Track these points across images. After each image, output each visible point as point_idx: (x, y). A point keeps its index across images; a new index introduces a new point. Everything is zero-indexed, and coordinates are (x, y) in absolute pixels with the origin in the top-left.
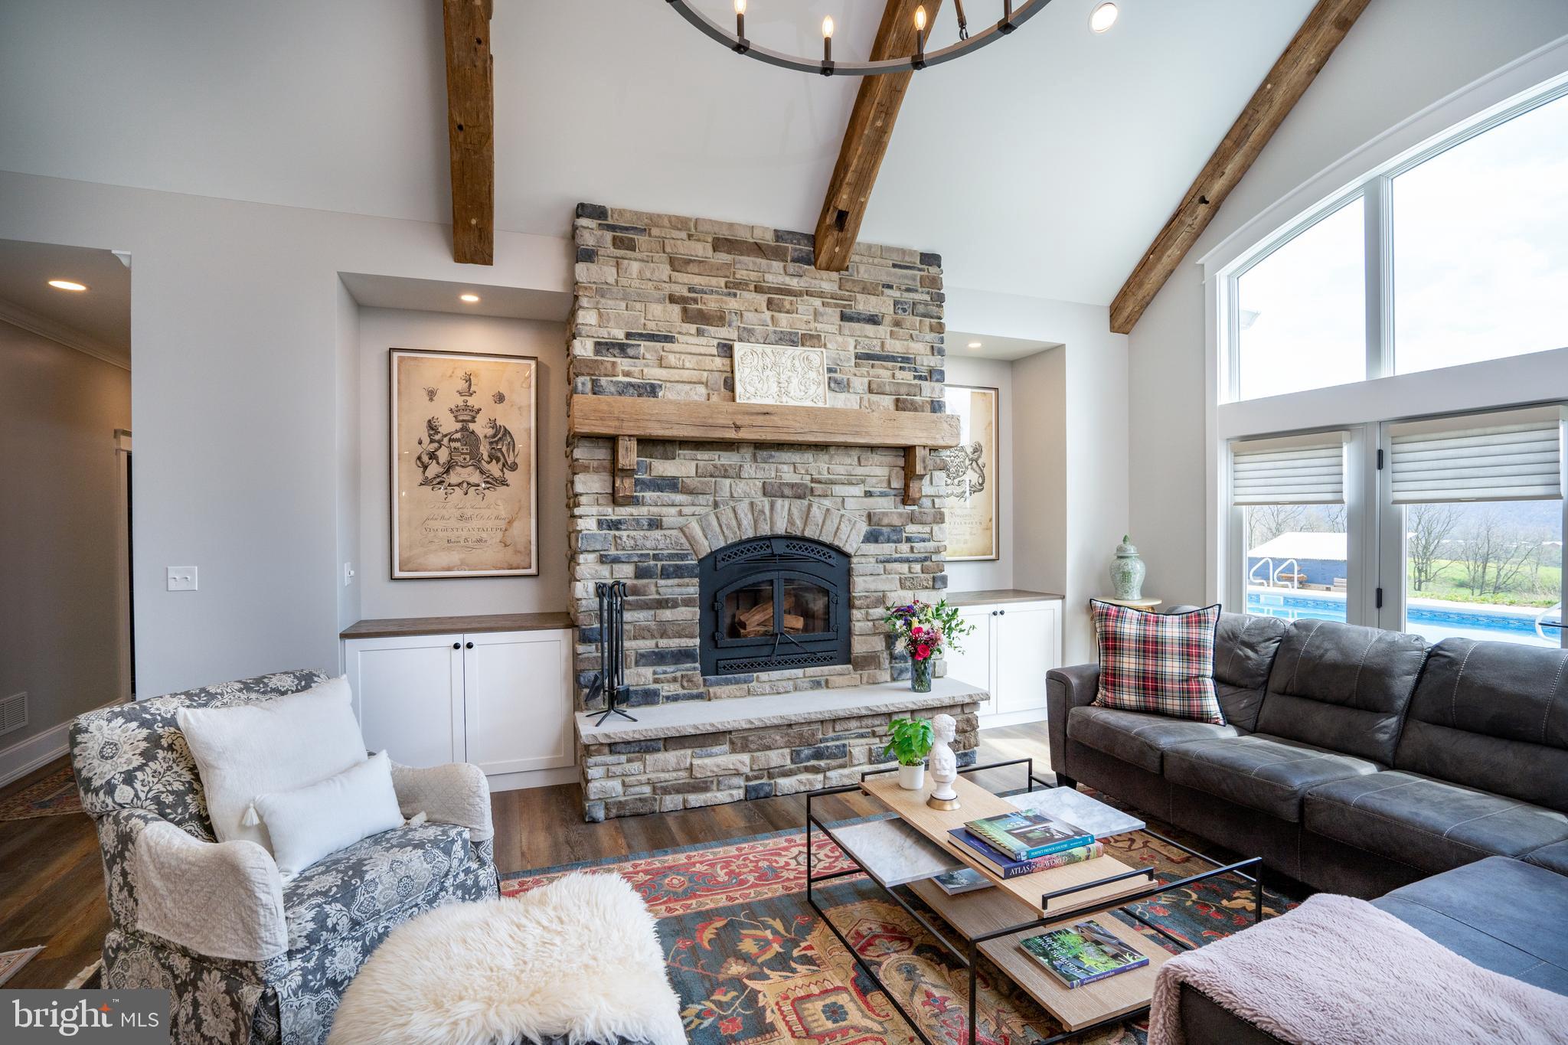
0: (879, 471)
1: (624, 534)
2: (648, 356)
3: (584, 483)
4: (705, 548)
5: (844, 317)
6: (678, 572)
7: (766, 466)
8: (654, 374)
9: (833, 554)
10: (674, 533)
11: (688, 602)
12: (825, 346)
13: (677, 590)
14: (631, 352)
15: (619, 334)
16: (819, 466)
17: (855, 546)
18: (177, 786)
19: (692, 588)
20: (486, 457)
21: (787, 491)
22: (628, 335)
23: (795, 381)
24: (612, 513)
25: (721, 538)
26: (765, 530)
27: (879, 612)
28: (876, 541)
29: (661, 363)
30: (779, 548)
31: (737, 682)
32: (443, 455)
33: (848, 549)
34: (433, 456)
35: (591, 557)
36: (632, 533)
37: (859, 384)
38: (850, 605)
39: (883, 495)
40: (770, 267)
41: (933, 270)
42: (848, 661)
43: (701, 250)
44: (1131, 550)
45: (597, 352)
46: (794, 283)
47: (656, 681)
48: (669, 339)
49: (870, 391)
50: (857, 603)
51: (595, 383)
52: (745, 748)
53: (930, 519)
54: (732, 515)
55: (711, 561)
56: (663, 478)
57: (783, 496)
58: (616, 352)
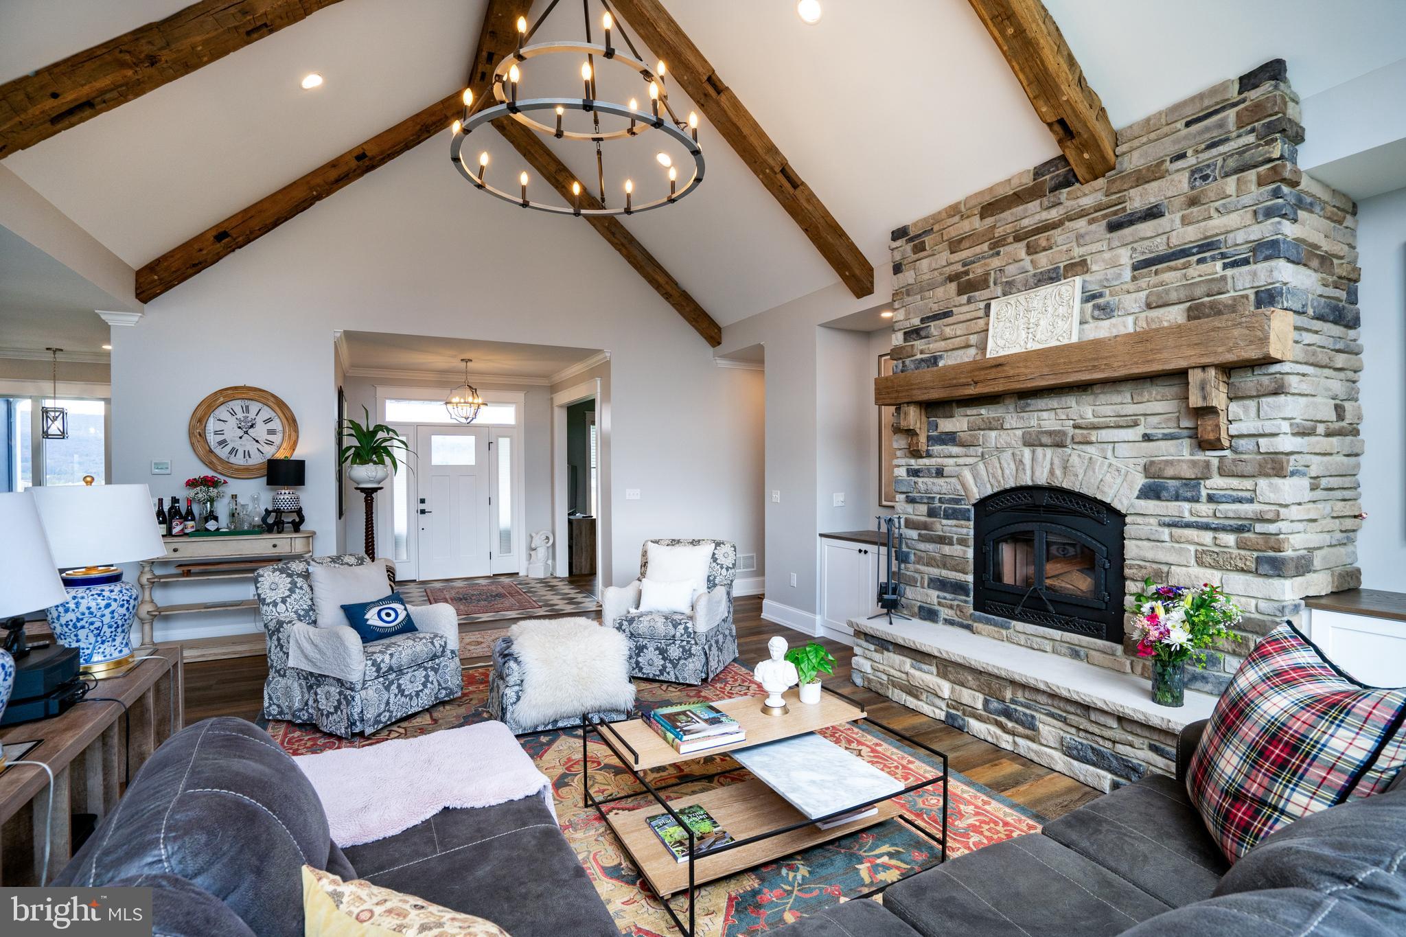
0: (1162, 407)
1: (920, 480)
2: (935, 333)
4: (977, 496)
5: (1111, 227)
6: (955, 515)
7: (1027, 415)
8: (936, 347)
9: (1103, 510)
10: (953, 480)
11: (963, 542)
12: (1088, 270)
13: (954, 529)
14: (923, 333)
15: (916, 321)
16: (1085, 409)
17: (1125, 502)
19: (967, 529)
21: (1048, 440)
23: (1045, 320)
24: (915, 463)
25: (988, 486)
26: (1027, 481)
28: (1158, 497)
29: (942, 337)
30: (1041, 499)
31: (996, 625)
36: (925, 480)
37: (1133, 302)
39: (1167, 437)
42: (1118, 640)
43: (976, 223)
45: (905, 340)
46: (1054, 214)
47: (939, 604)
48: (947, 314)
49: (1150, 306)
50: (1131, 573)
51: (904, 365)
52: (946, 677)
53: (1252, 470)
54: (997, 465)
55: (981, 508)
56: (947, 433)
57: (1042, 445)
58: (915, 336)
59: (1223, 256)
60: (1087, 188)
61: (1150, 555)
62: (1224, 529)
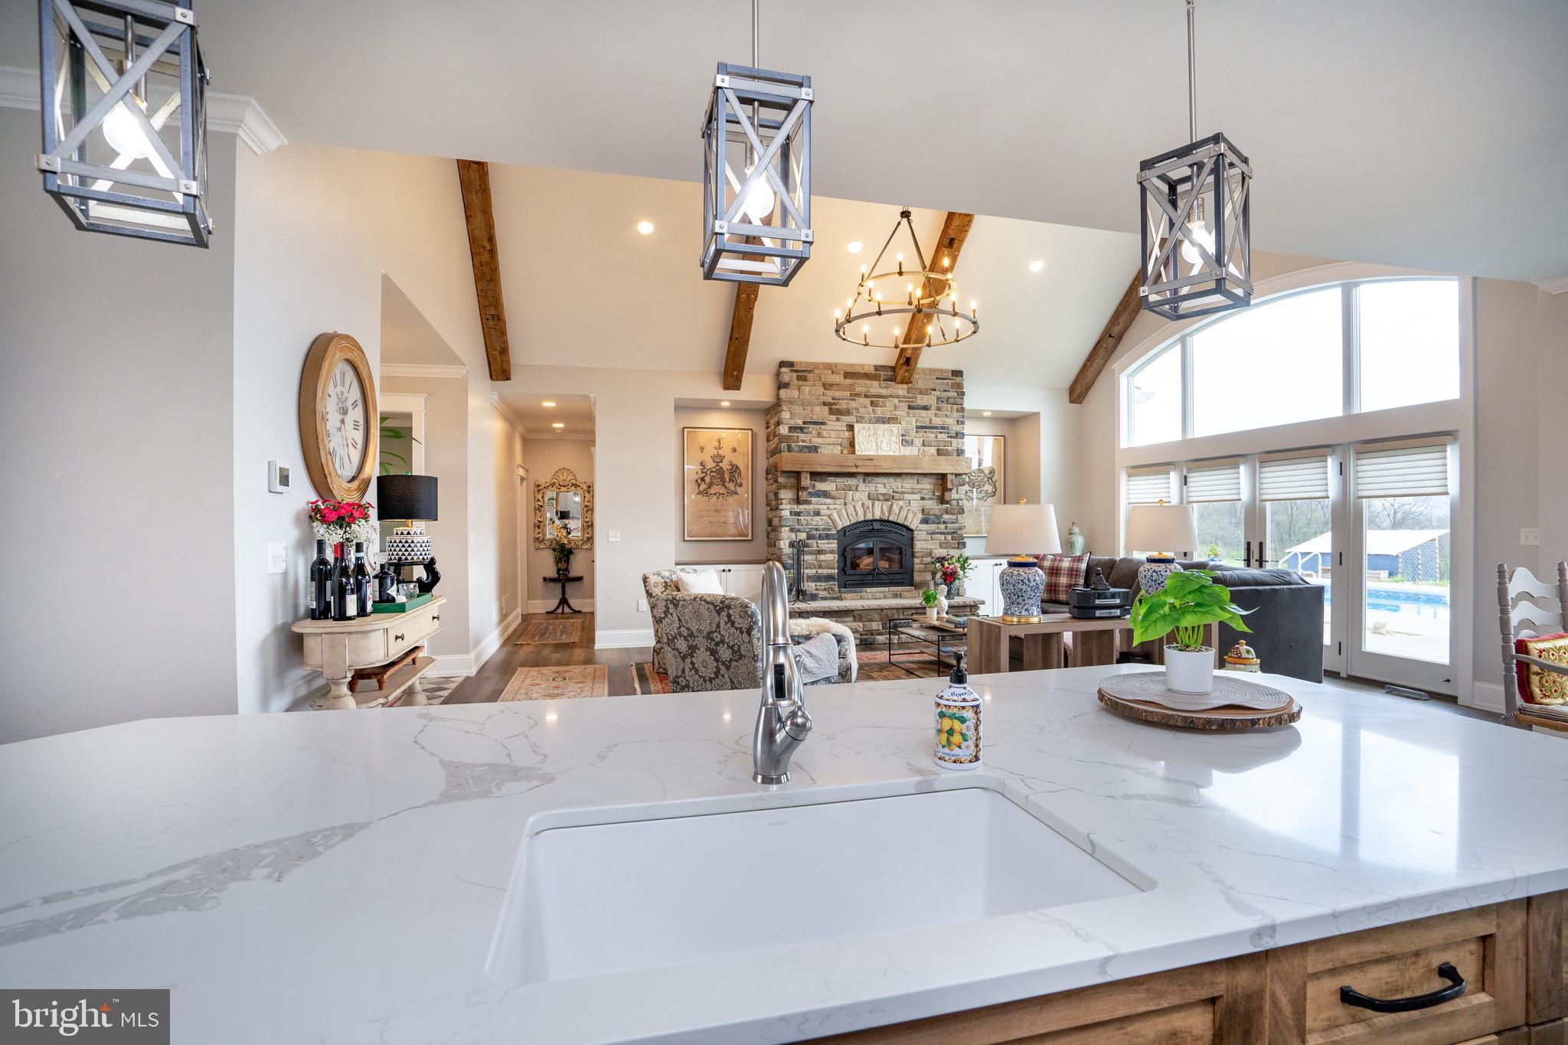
0: (927, 485)
1: (802, 518)
2: (813, 432)
3: (785, 494)
4: (840, 526)
5: (910, 408)
6: (828, 537)
7: (870, 485)
8: (816, 441)
9: (904, 529)
10: (825, 518)
11: (832, 552)
12: (900, 423)
13: (827, 545)
14: (805, 431)
15: (800, 422)
16: (897, 484)
17: (916, 525)
19: (834, 545)
20: (727, 480)
21: (881, 497)
22: (804, 423)
23: (885, 442)
24: (796, 508)
25: (848, 520)
26: (869, 517)
27: (929, 559)
28: (927, 523)
29: (819, 435)
30: (877, 526)
31: (855, 592)
32: (708, 479)
33: (912, 527)
34: (703, 479)
35: (787, 529)
36: (806, 518)
37: (918, 442)
38: (913, 555)
39: (930, 499)
40: (872, 384)
41: (958, 379)
42: (912, 585)
43: (838, 379)
44: (1076, 530)
45: (790, 432)
46: (884, 392)
47: (816, 589)
48: (823, 423)
49: (924, 445)
50: (916, 554)
51: (789, 447)
52: (860, 620)
53: (956, 512)
54: (853, 509)
55: (842, 533)
56: (821, 491)
57: (878, 500)
58: (799, 431)
59: (948, 433)
60: (900, 386)
61: (925, 547)
62: (948, 534)
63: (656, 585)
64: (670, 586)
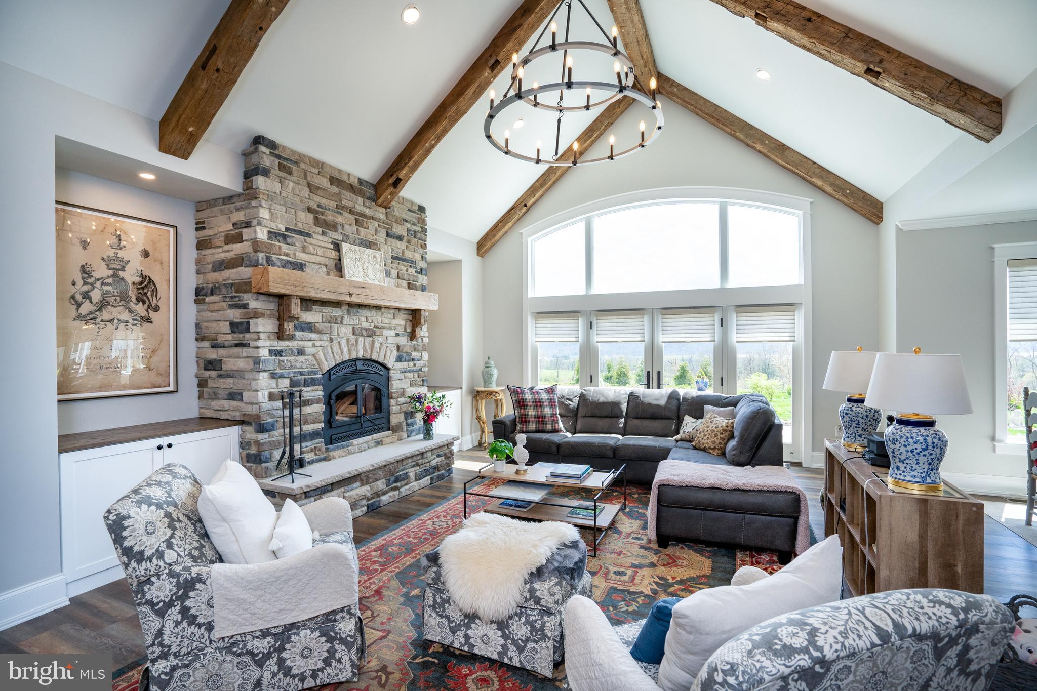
0: (401, 322)
1: (285, 358)
2: (297, 244)
3: (263, 325)
4: (326, 368)
5: (388, 235)
6: (313, 382)
7: (354, 317)
8: (302, 257)
9: (382, 369)
10: (310, 357)
11: (318, 401)
12: (379, 250)
13: (313, 394)
14: (289, 240)
15: (282, 228)
16: (376, 318)
17: (392, 364)
18: (196, 544)
19: (319, 392)
20: (134, 299)
21: (364, 333)
22: (287, 229)
23: (370, 269)
24: (277, 345)
25: (333, 360)
26: (354, 356)
27: (402, 400)
28: (400, 361)
29: (304, 250)
30: (360, 365)
31: (343, 447)
32: (96, 295)
33: (390, 366)
34: (86, 296)
35: (266, 375)
36: (290, 358)
37: (394, 273)
38: (389, 397)
39: (403, 335)
40: (357, 200)
41: (423, 215)
42: (389, 429)
43: (324, 183)
44: (492, 363)
45: (269, 238)
46: (367, 211)
48: (309, 235)
49: (398, 277)
50: (394, 395)
51: (268, 259)
52: (367, 483)
53: (421, 349)
54: (338, 347)
55: (327, 375)
56: (305, 323)
57: (362, 335)
58: (281, 239)
59: (416, 268)
60: (381, 209)
61: (399, 386)
63: (150, 529)
64: (179, 521)
